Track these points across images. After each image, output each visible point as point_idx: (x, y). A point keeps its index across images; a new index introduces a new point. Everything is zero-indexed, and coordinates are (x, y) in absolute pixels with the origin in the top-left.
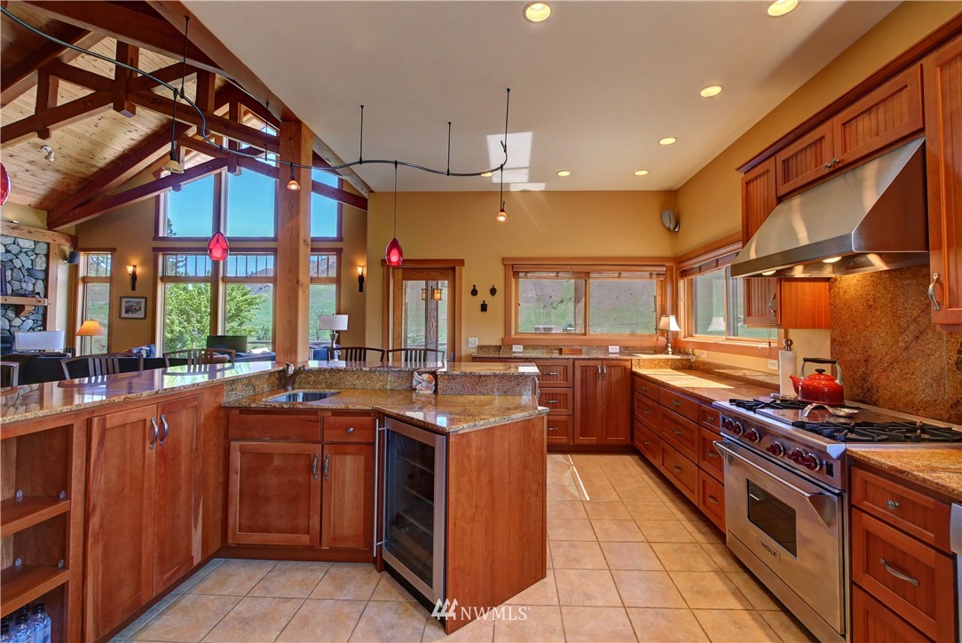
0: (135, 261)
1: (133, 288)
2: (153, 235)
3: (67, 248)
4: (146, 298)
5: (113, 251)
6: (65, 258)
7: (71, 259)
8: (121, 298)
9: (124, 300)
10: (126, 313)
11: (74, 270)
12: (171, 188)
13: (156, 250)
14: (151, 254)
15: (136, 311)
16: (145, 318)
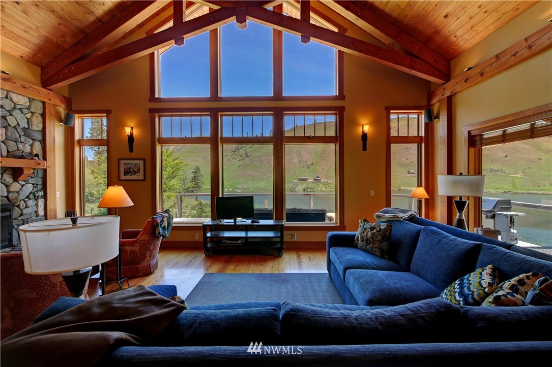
0: (132, 123)
1: (131, 150)
2: (148, 95)
3: (62, 110)
4: (144, 160)
5: (108, 112)
6: (60, 120)
7: (67, 121)
8: (119, 160)
9: (122, 162)
10: (125, 175)
11: (69, 132)
12: (173, 41)
13: (153, 111)
14: (148, 115)
15: (135, 173)
16: (144, 180)
